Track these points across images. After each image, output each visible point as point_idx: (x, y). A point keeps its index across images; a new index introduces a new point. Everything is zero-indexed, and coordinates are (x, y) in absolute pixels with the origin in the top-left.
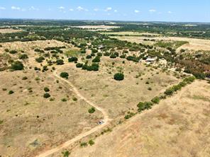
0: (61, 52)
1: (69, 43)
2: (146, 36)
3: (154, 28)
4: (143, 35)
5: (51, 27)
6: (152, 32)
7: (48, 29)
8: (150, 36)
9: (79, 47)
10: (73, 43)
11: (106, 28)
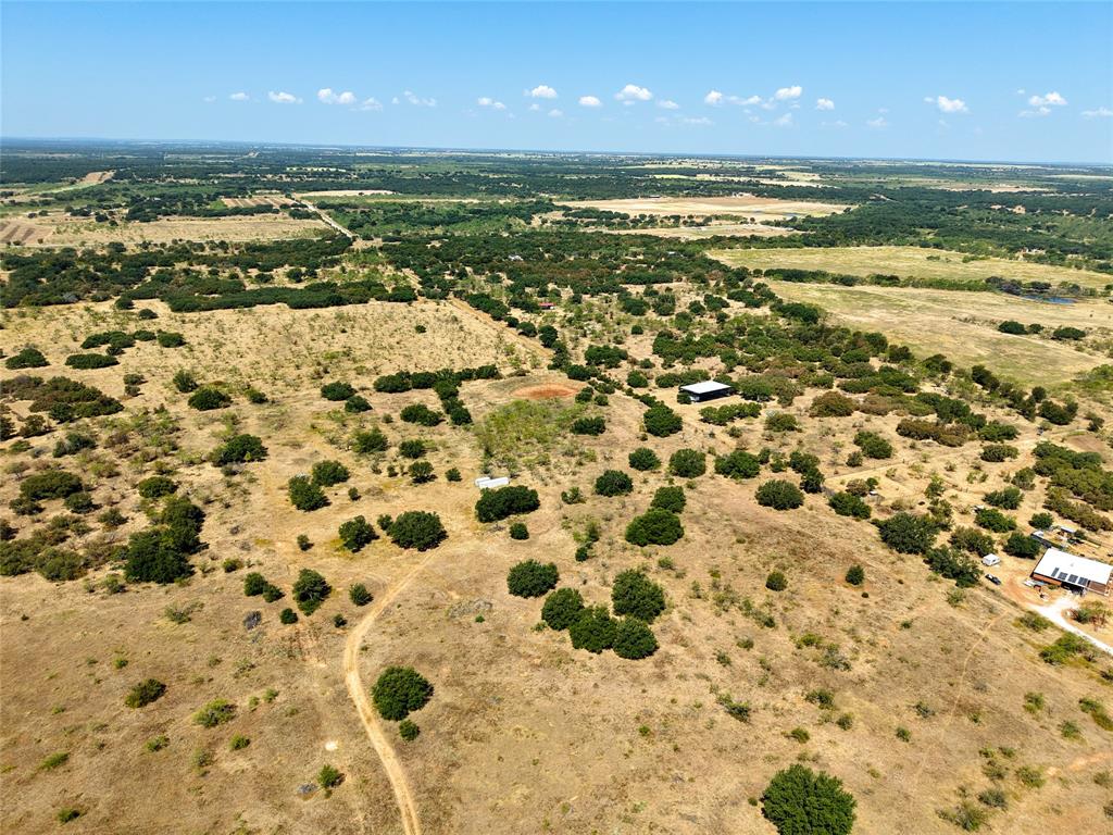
0: (462, 418)
1: (528, 331)
2: (1013, 288)
3: (1067, 218)
4: (994, 284)
5: (472, 201)
6: (1057, 253)
7: (452, 218)
8: (1039, 291)
9: (577, 374)
10: (549, 337)
11: (761, 214)
